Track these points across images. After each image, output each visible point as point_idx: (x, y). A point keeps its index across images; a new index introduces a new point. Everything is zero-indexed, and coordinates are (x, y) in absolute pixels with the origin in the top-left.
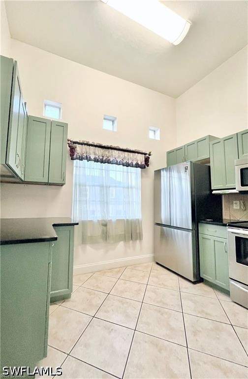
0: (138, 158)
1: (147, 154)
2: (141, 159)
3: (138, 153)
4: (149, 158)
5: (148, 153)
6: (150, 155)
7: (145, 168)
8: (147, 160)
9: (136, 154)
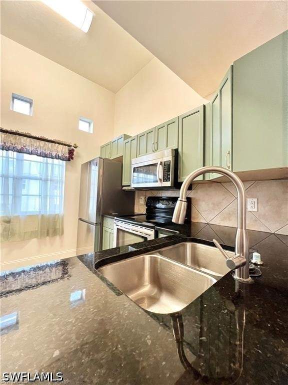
0: (59, 150)
1: (71, 146)
2: (63, 151)
3: (59, 143)
4: (73, 150)
5: (73, 145)
6: (76, 147)
7: (70, 161)
8: (71, 152)
9: (57, 145)
